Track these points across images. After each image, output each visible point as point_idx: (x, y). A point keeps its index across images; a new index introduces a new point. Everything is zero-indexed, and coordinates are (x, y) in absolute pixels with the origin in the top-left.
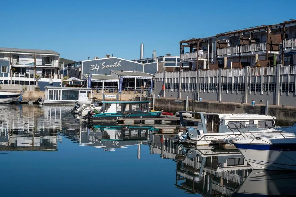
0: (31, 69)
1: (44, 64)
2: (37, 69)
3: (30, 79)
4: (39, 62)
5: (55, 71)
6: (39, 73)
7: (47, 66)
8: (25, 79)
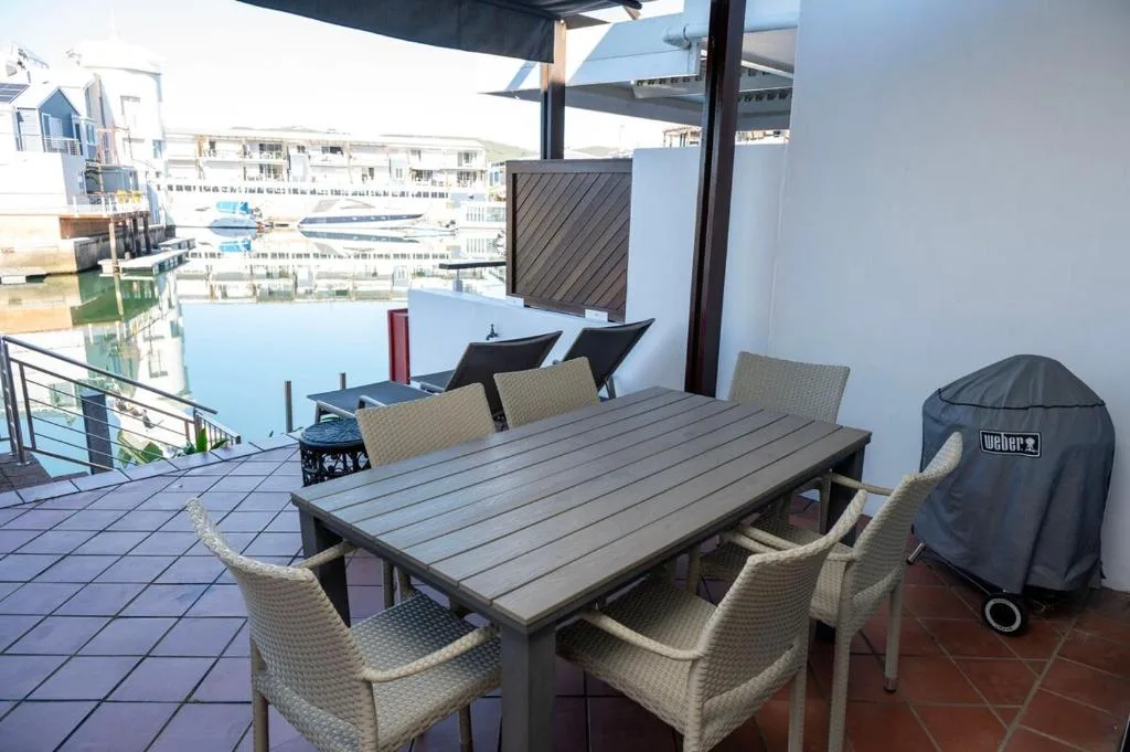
0: (441, 171)
1: (460, 164)
2: (449, 171)
3: (438, 189)
4: (452, 162)
5: (478, 174)
6: (454, 178)
7: (465, 167)
8: (431, 189)
